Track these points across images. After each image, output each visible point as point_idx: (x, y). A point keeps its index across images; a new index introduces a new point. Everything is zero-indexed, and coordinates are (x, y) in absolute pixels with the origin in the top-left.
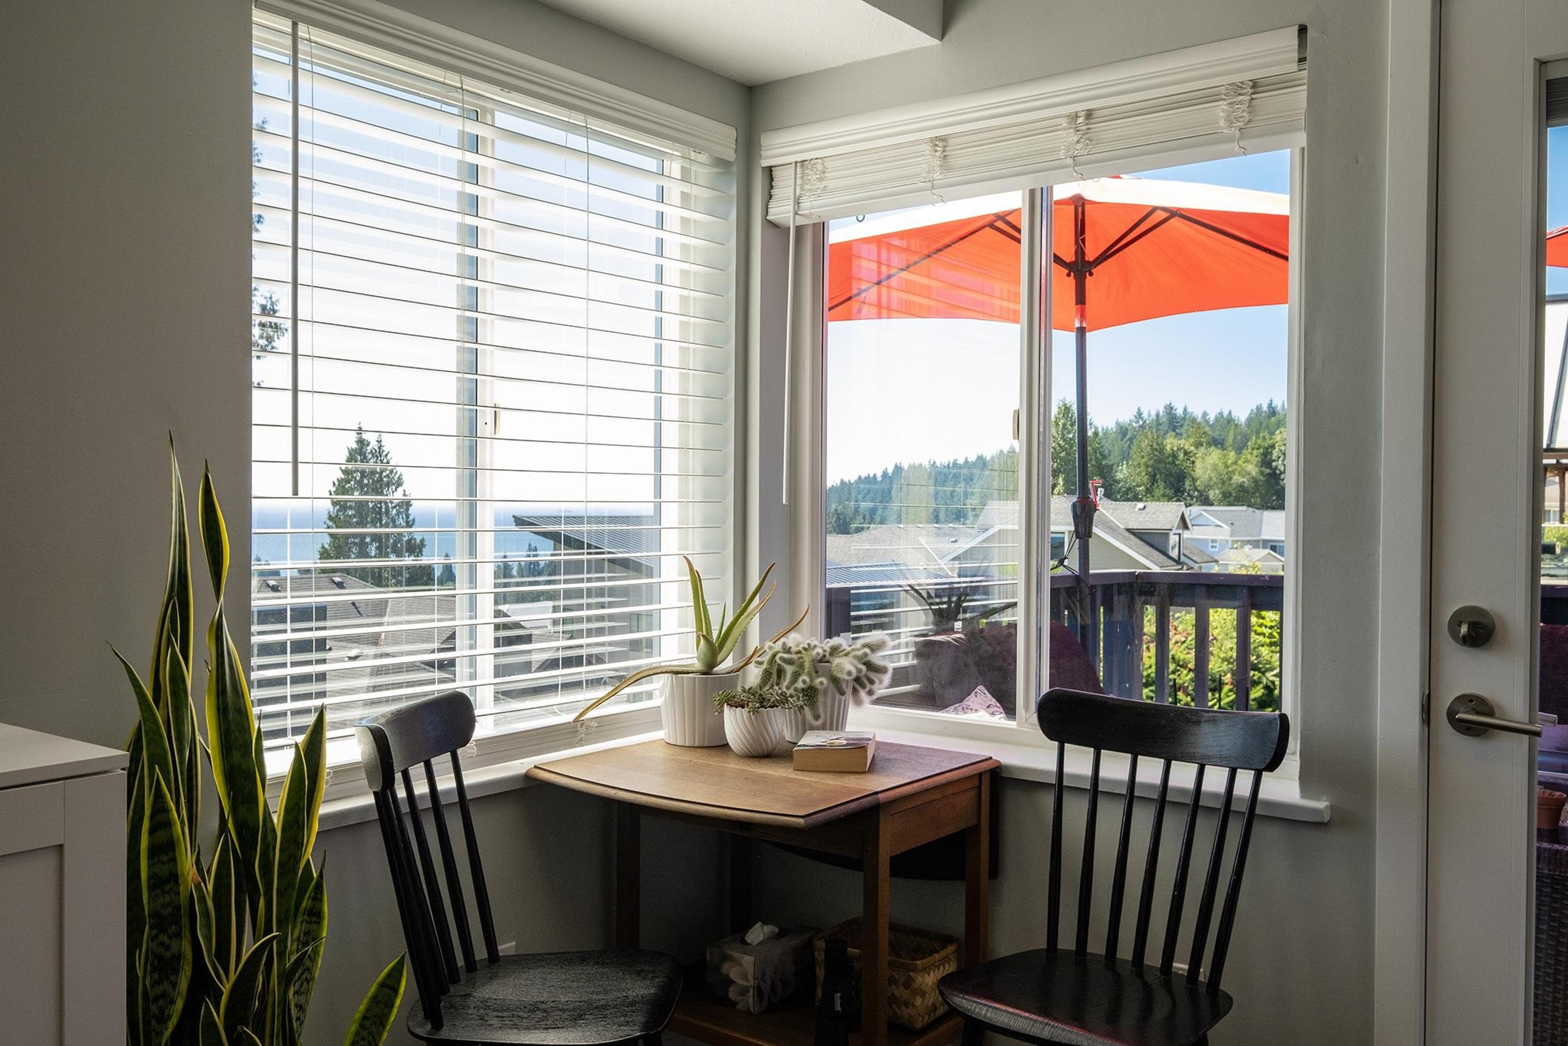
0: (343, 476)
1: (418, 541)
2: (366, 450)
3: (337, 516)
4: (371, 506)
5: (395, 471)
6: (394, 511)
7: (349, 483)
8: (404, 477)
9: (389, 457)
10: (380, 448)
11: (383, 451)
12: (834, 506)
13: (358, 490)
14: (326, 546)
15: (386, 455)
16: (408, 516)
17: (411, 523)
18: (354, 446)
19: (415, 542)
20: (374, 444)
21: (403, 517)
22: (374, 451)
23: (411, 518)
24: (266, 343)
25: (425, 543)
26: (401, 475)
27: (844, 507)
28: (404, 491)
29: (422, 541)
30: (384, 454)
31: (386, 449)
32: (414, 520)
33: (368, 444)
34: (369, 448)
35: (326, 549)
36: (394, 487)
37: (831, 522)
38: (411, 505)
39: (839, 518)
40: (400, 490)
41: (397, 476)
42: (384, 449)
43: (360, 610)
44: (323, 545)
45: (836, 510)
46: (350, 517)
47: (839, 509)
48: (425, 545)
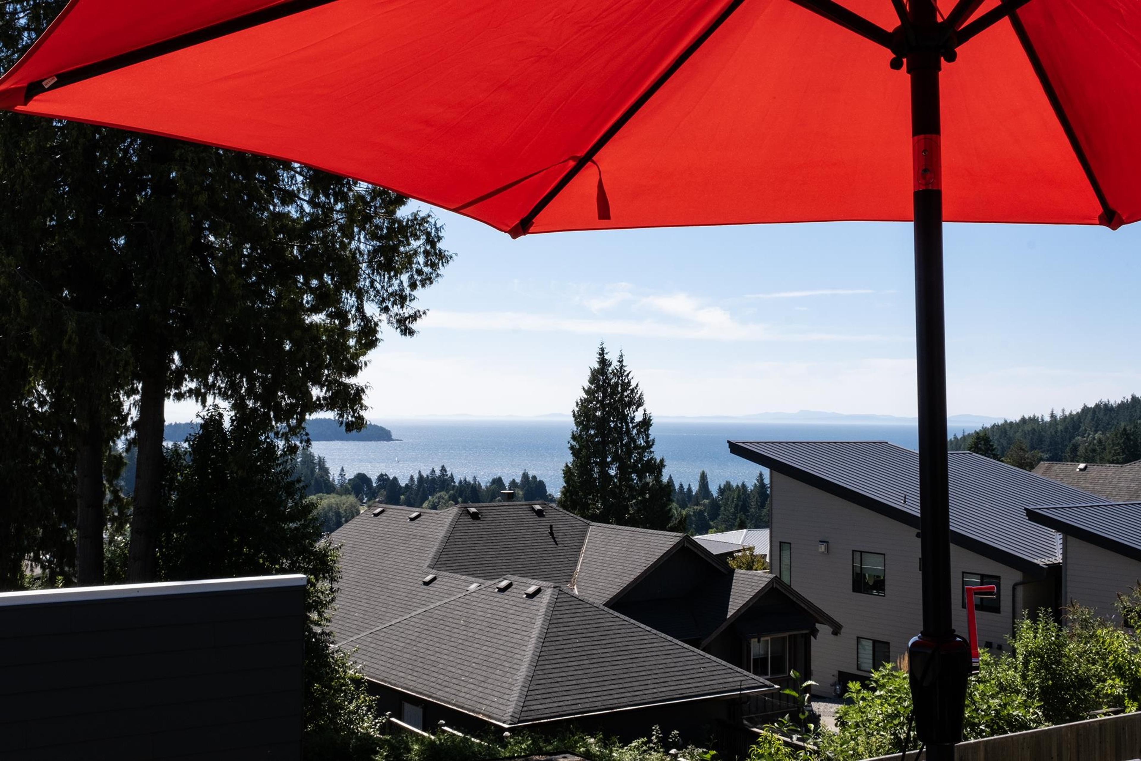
0: (586, 397)
1: (658, 461)
2: (608, 370)
3: (580, 435)
4: (612, 426)
5: (636, 391)
6: (635, 431)
7: (592, 403)
8: (645, 397)
9: (630, 377)
10: (621, 368)
11: (625, 371)
12: (1123, 424)
13: (600, 410)
14: (570, 465)
15: (628, 375)
16: (648, 436)
17: (651, 443)
18: (597, 366)
19: (655, 462)
20: (615, 364)
21: (643, 438)
22: (615, 371)
23: (650, 439)
24: (431, 270)
25: (665, 464)
26: (641, 395)
27: (1135, 427)
28: (645, 411)
29: (662, 461)
30: (626, 373)
31: (627, 369)
32: (653, 440)
33: (610, 365)
34: (610, 369)
35: (570, 468)
36: (634, 407)
37: (1118, 444)
38: (651, 425)
39: (1128, 439)
40: (641, 410)
41: (638, 396)
42: (625, 369)
43: (557, 540)
44: (567, 464)
45: (1125, 430)
46: (592, 436)
47: (1128, 428)
48: (665, 466)
